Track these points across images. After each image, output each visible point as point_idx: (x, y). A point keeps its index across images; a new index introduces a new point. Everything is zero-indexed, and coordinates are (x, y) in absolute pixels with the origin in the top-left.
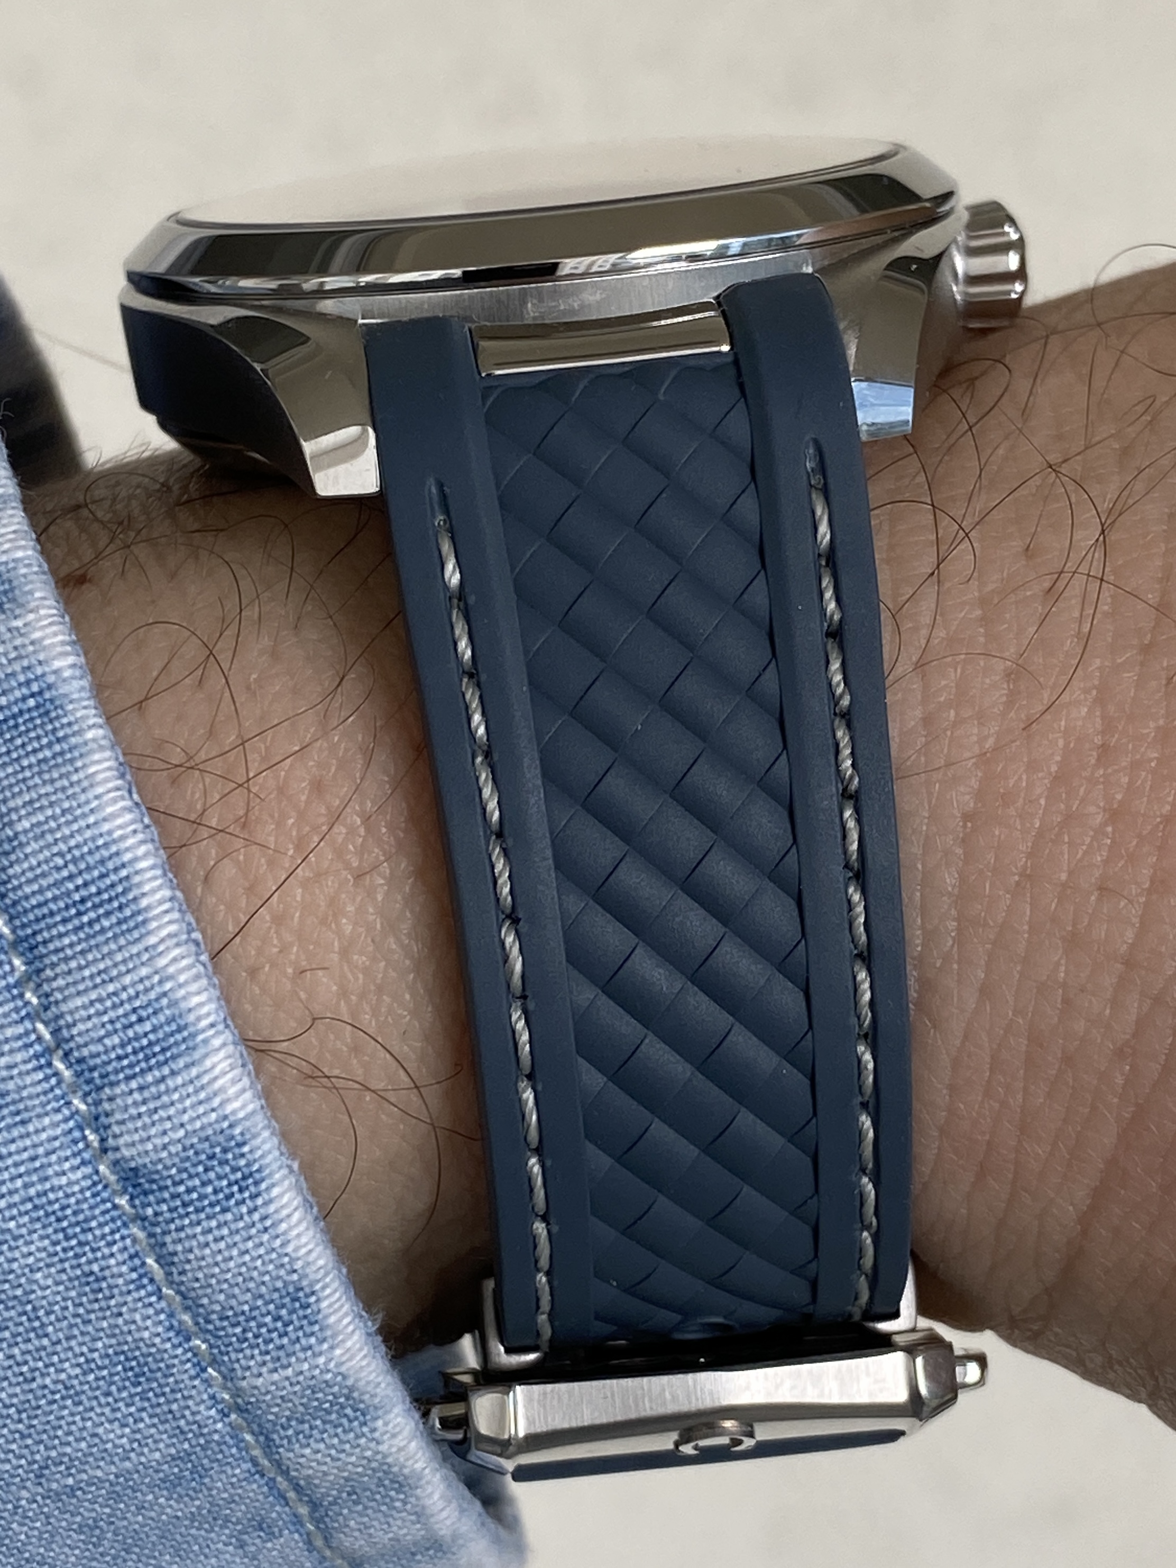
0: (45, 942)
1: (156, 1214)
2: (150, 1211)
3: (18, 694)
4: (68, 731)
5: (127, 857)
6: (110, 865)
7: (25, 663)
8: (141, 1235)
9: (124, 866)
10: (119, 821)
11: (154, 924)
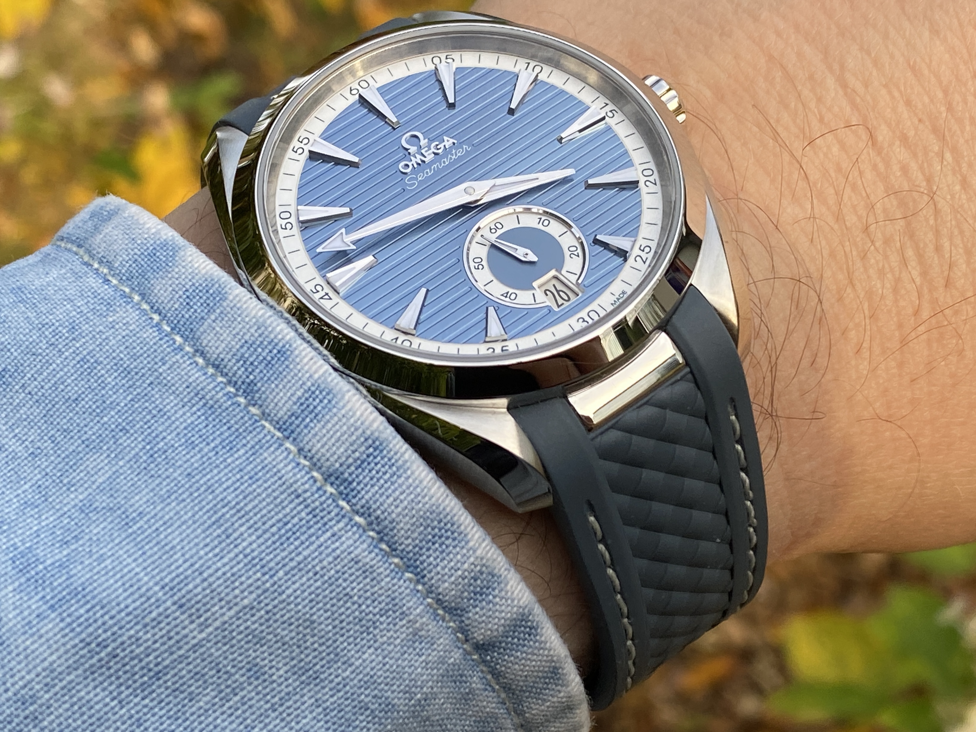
0: (422, 563)
1: (491, 658)
2: (489, 658)
3: (363, 448)
4: (396, 457)
5: (448, 509)
6: (442, 516)
7: (360, 431)
8: (485, 669)
9: (448, 514)
10: (439, 495)
11: (470, 536)
